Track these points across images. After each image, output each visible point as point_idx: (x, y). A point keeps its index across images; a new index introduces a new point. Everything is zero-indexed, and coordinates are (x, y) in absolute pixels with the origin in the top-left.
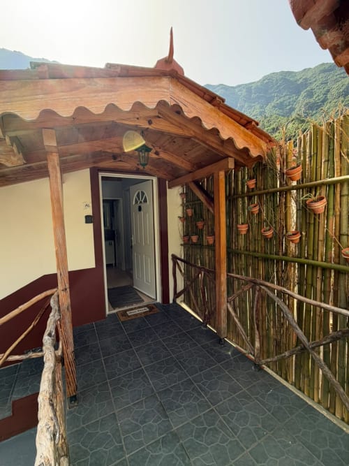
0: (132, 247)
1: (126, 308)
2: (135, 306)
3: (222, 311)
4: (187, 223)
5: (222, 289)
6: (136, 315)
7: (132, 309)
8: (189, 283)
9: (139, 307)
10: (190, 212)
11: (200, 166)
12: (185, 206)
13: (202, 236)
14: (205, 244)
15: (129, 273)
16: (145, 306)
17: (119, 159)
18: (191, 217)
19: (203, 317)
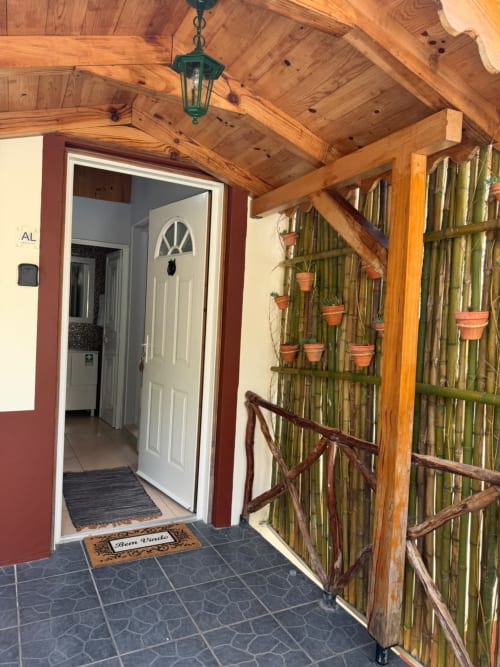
0: (142, 367)
1: (109, 530)
2: (135, 525)
3: (392, 565)
4: (293, 311)
5: (397, 500)
6: (137, 552)
7: (126, 535)
8: (288, 473)
9: (148, 531)
10: (306, 280)
11: (346, 145)
12: (293, 266)
13: (336, 346)
14: (343, 366)
15: (129, 437)
16: (163, 529)
17: (127, 120)
18: (308, 294)
19: (325, 576)
